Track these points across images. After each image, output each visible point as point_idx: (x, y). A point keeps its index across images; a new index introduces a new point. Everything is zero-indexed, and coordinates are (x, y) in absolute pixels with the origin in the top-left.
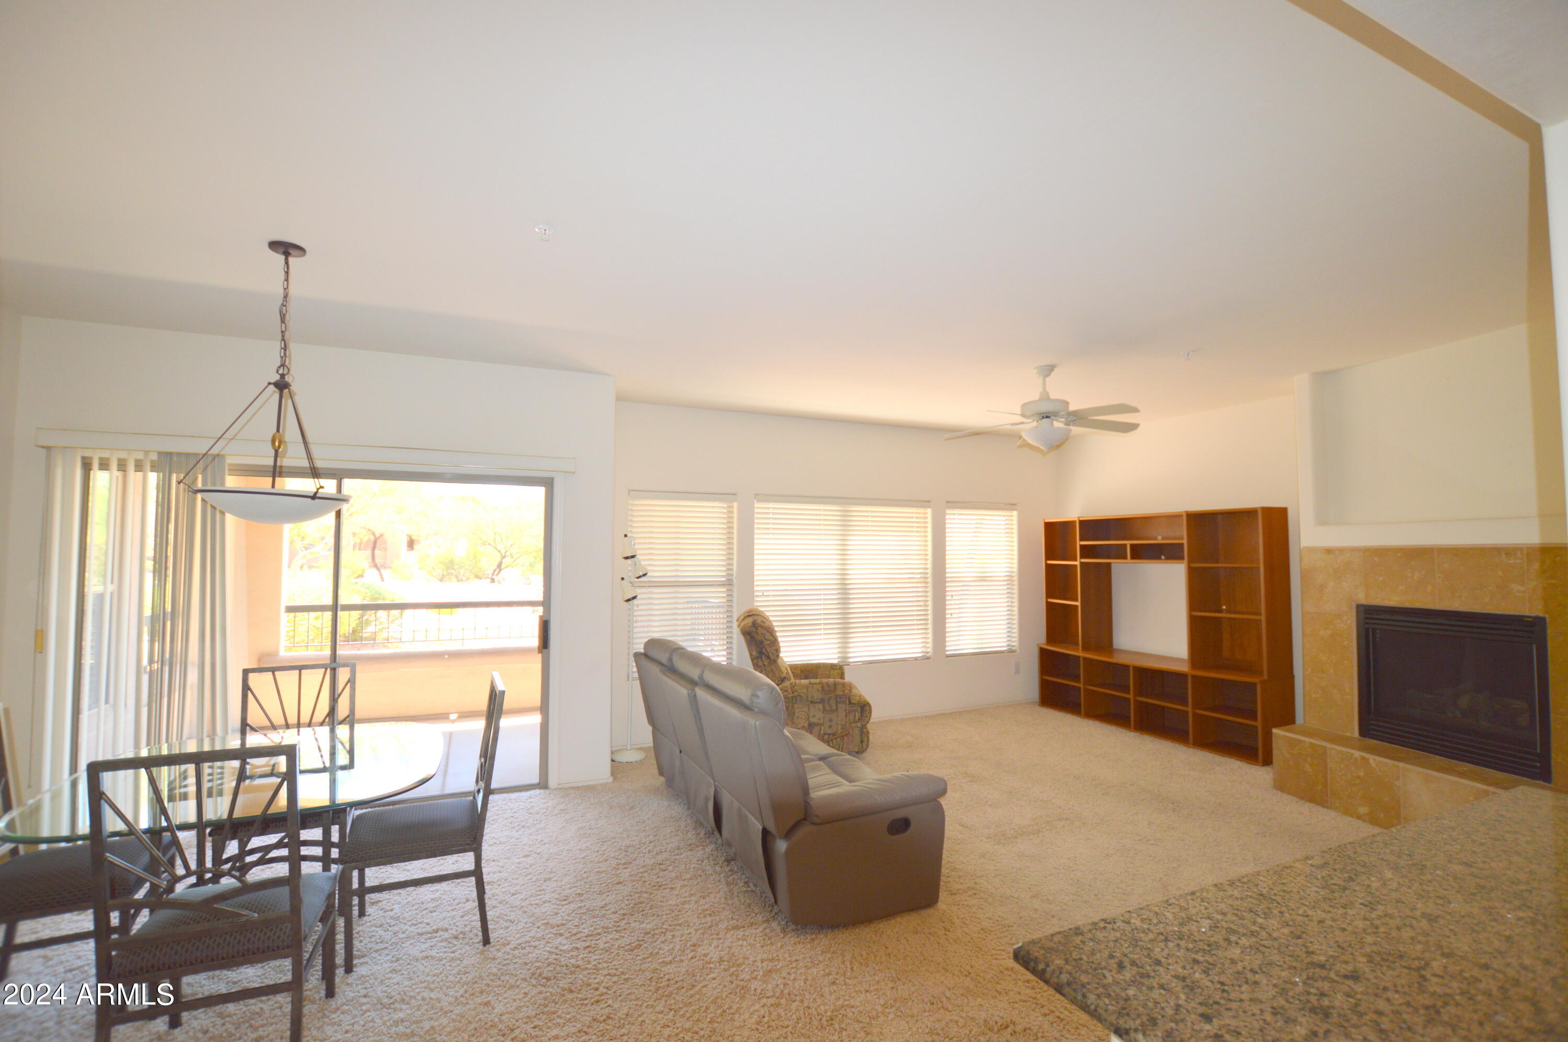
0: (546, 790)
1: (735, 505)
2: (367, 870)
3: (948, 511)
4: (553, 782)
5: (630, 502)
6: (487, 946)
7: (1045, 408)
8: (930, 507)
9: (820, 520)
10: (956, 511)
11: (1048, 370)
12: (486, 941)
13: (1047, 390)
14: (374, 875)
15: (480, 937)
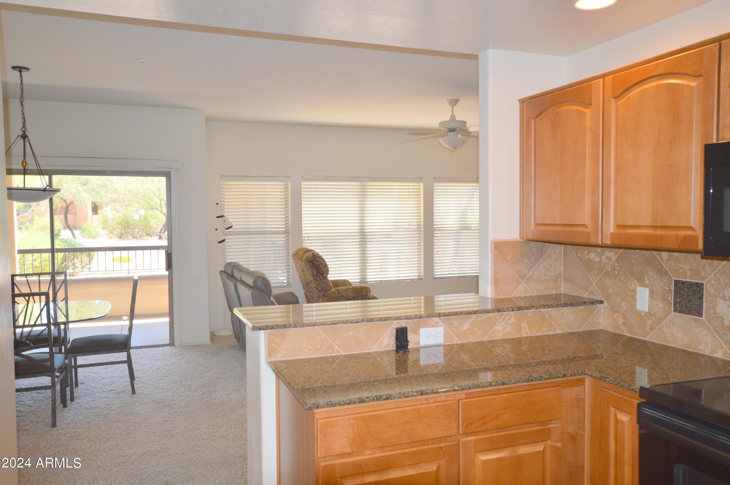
0: (173, 347)
1: (289, 183)
2: (78, 358)
3: (435, 184)
4: (177, 342)
5: (222, 183)
6: (134, 395)
7: (452, 125)
8: (422, 182)
9: (346, 192)
10: (442, 184)
11: (454, 102)
12: (134, 392)
13: (454, 114)
14: (81, 360)
15: (131, 392)
